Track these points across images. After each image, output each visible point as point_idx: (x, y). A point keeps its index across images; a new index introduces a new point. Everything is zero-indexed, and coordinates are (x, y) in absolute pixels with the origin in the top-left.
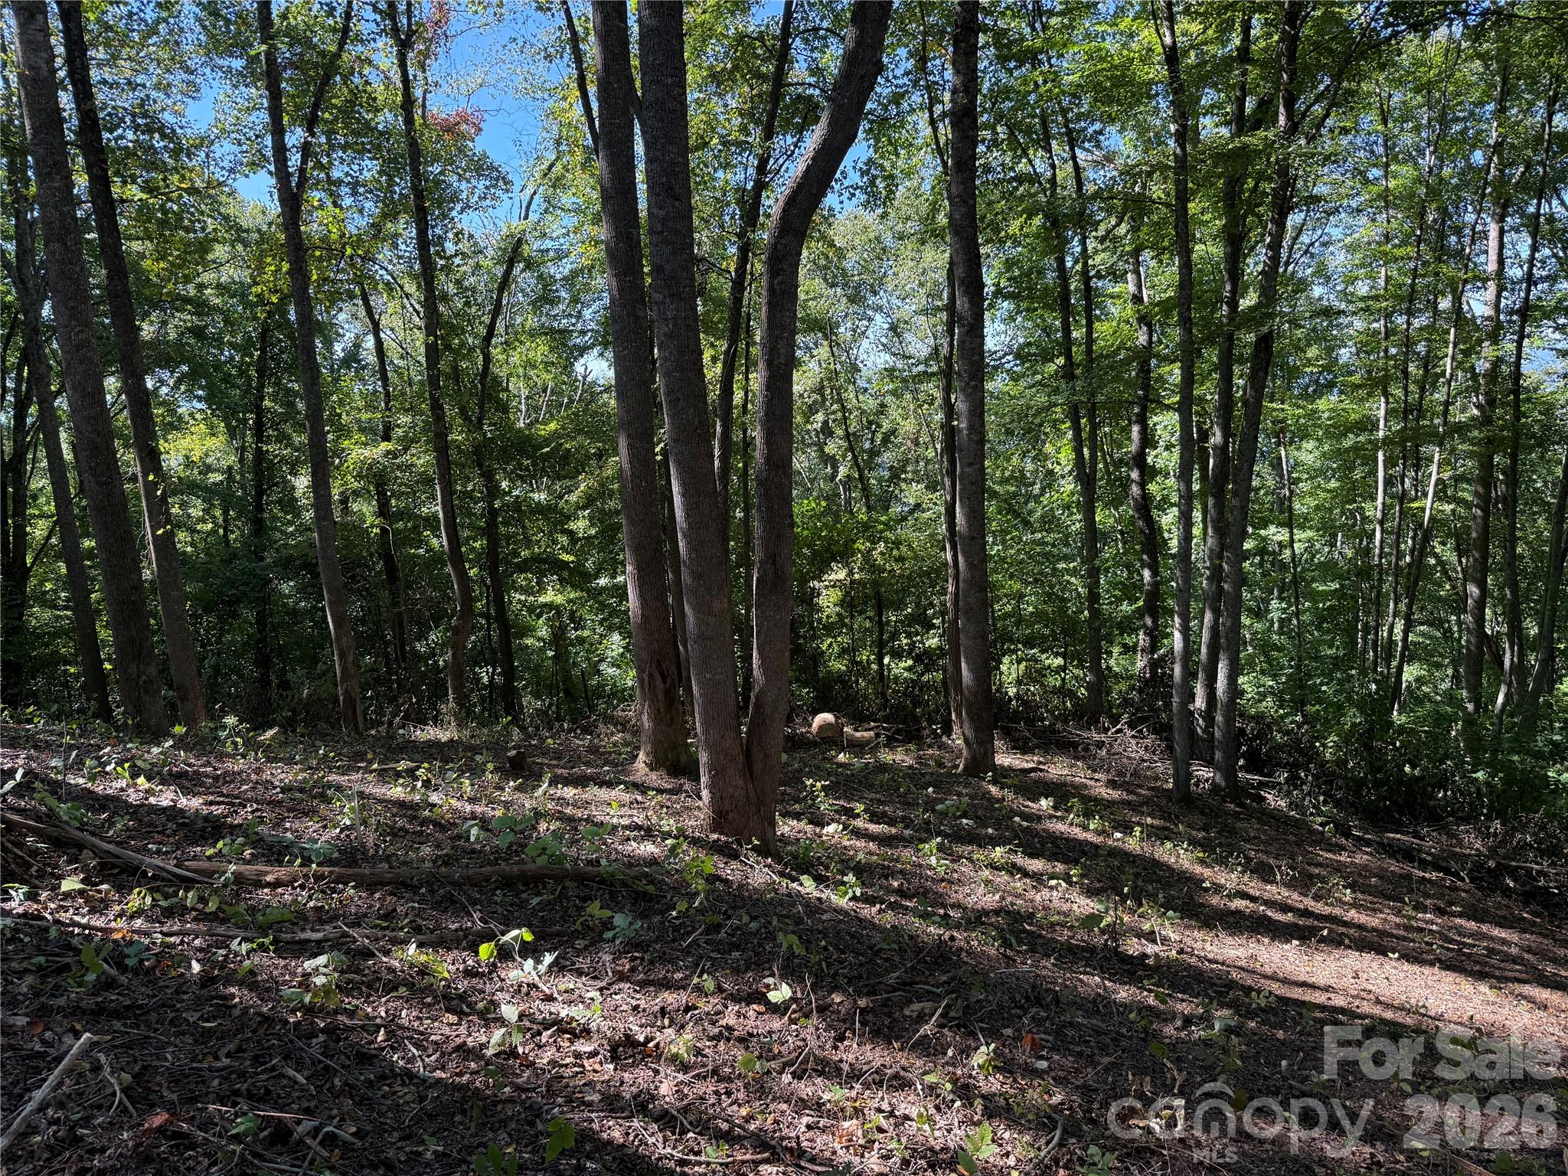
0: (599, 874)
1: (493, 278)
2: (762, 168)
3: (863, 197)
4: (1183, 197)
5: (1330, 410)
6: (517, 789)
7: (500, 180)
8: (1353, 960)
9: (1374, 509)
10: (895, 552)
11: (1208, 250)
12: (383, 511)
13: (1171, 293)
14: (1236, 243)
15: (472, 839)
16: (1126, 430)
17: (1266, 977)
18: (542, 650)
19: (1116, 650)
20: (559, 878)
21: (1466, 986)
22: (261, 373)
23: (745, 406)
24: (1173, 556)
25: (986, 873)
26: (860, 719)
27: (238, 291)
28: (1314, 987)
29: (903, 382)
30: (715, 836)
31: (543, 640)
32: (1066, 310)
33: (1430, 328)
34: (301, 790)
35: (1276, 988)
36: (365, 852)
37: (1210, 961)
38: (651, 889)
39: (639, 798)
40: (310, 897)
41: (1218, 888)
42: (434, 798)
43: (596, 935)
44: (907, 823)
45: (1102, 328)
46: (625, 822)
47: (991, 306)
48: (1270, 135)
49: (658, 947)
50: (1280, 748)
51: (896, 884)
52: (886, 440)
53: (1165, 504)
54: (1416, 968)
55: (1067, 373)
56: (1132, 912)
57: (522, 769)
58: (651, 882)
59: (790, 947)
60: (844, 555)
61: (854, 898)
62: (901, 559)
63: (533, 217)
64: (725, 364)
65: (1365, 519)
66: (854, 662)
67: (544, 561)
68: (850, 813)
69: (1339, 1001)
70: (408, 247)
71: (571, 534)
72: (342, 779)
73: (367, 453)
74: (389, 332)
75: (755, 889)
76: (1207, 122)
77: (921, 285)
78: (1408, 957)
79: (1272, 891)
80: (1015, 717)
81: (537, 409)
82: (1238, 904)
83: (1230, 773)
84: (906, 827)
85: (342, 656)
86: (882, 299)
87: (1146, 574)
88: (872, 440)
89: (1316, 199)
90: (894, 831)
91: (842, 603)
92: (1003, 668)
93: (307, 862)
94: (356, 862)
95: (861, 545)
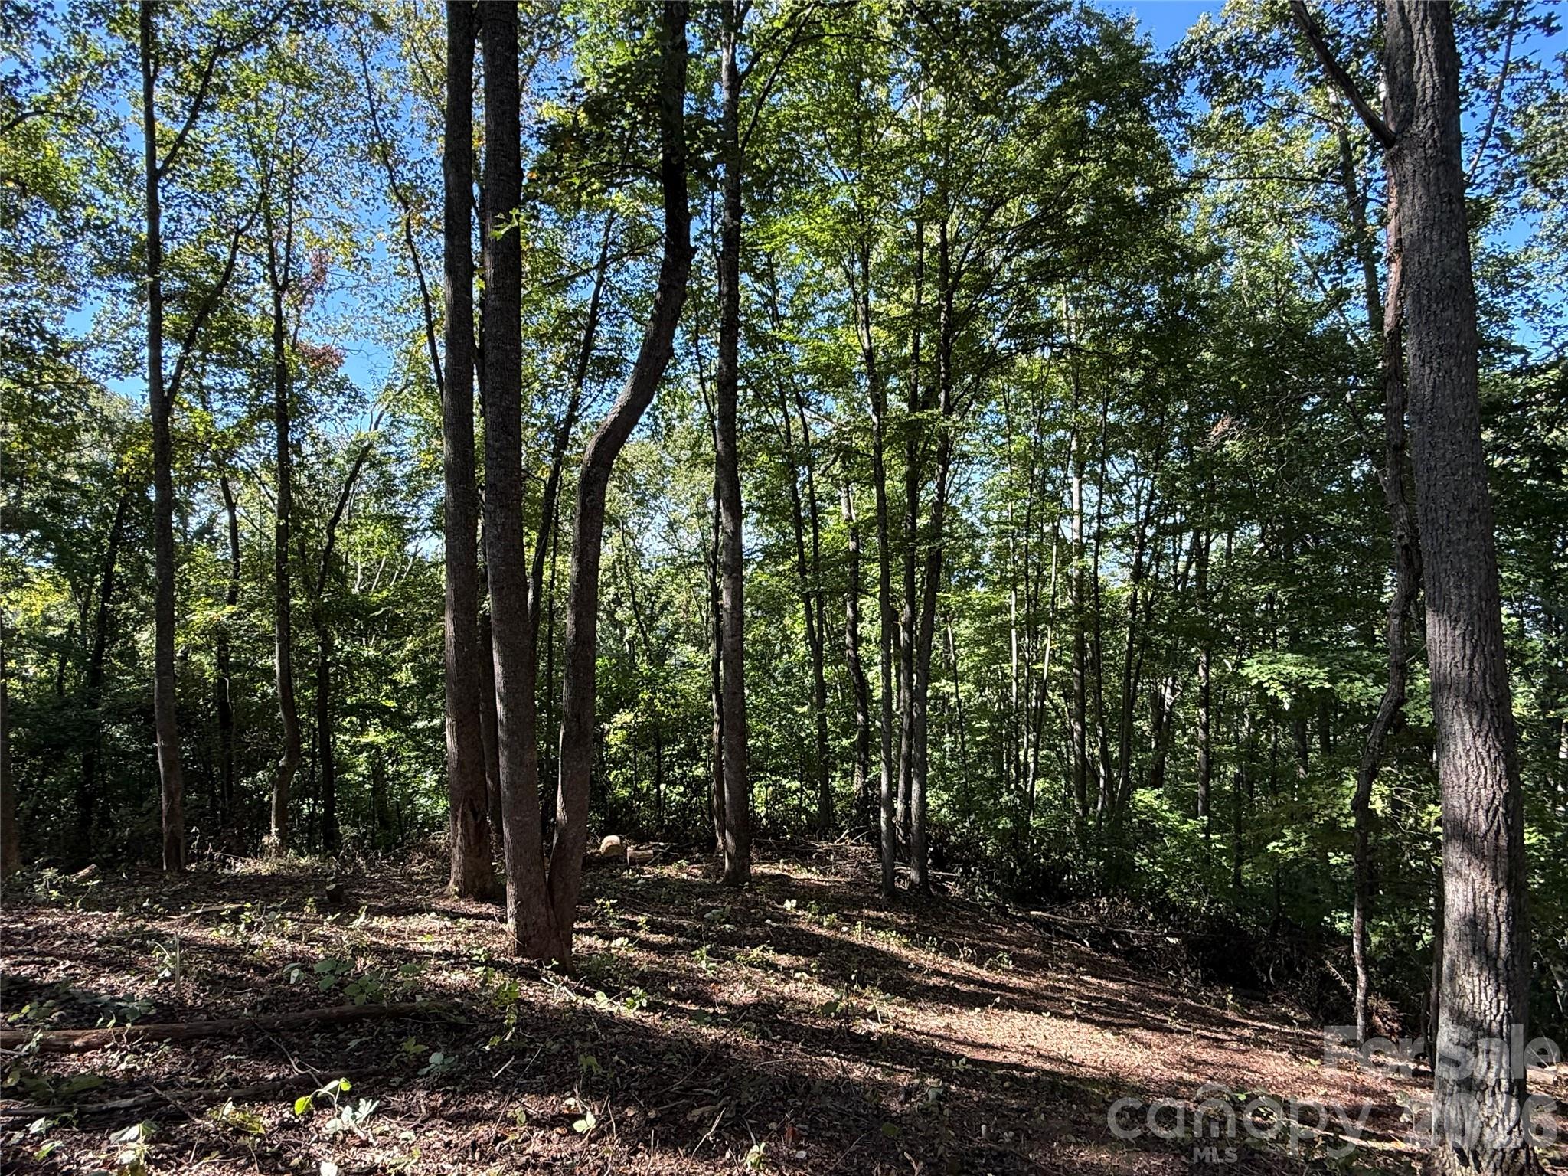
0: (413, 1009)
1: (342, 473)
2: (574, 406)
3: (649, 433)
4: (879, 450)
5: (980, 599)
6: (337, 922)
7: (357, 398)
8: (1020, 1020)
9: (1011, 668)
10: (672, 701)
11: (894, 484)
12: (222, 663)
13: (871, 514)
14: (913, 483)
15: (292, 981)
16: (842, 609)
17: (959, 1043)
18: (362, 784)
19: (838, 775)
20: (377, 1016)
21: (1097, 1035)
22: (114, 540)
23: (552, 583)
24: (877, 702)
25: (745, 971)
26: (640, 839)
27: (99, 472)
28: (993, 1047)
29: (681, 567)
30: (519, 960)
31: (363, 776)
32: (799, 523)
33: (1039, 544)
34: (119, 942)
35: (968, 1052)
36: (183, 1004)
37: (920, 1033)
38: (462, 1019)
39: (449, 924)
40: (122, 1059)
41: (919, 968)
42: (256, 939)
43: (410, 1073)
44: (681, 931)
45: (826, 536)
46: (435, 949)
47: (746, 516)
48: (936, 412)
49: (468, 1077)
50: (956, 847)
51: (673, 989)
52: (663, 608)
53: (870, 664)
54: (1061, 1022)
55: (801, 567)
56: (859, 995)
57: (340, 901)
58: (462, 1013)
59: (590, 1067)
60: (631, 703)
61: (641, 1008)
62: (676, 706)
63: (381, 428)
64: (537, 550)
65: (1005, 675)
66: (636, 789)
67: (368, 707)
68: (634, 926)
69: (1013, 1058)
70: (269, 447)
71: (394, 683)
72: (162, 926)
73: (213, 614)
74: (242, 511)
75: (555, 1009)
76: (891, 397)
77: (693, 495)
78: (1056, 1015)
79: (959, 966)
80: (766, 833)
81: (371, 578)
82: (935, 981)
83: (923, 872)
84: (680, 936)
85: (170, 796)
86: (662, 502)
87: (860, 717)
88: (652, 608)
89: (964, 455)
90: (670, 939)
91: (626, 741)
92: (755, 791)
93: (121, 1021)
94: (173, 1015)
95: (645, 695)
